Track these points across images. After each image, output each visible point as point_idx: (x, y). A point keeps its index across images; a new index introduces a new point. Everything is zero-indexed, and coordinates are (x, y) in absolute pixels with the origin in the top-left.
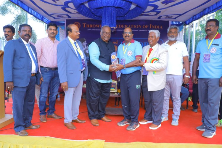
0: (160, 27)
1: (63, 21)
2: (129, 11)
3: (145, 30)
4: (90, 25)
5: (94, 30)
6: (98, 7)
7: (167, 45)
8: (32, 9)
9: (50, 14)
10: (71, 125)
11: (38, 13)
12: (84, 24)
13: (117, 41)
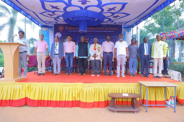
0: (116, 29)
1: (52, 25)
3: (106, 31)
4: (70, 28)
5: (73, 31)
6: (77, 20)
9: (44, 21)
12: (66, 27)
13: (88, 38)
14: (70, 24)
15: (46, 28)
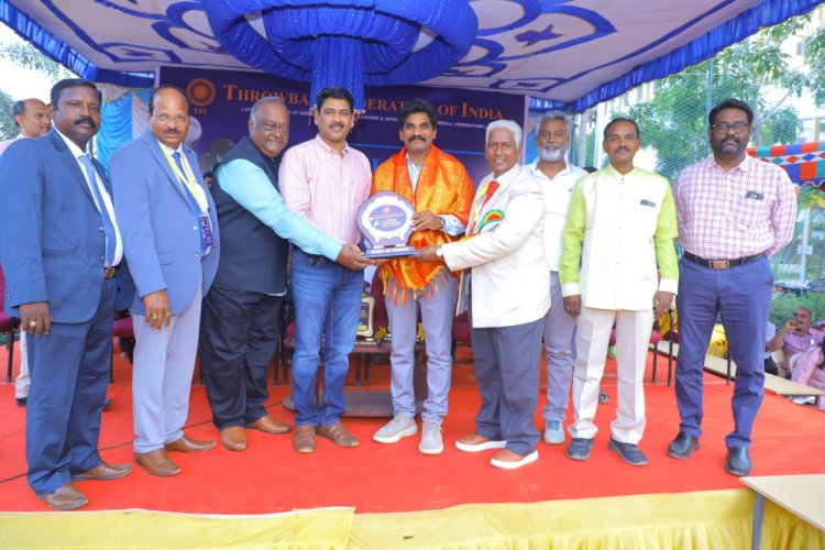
1: (148, 73)
2: (409, 54)
3: (445, 121)
4: (252, 92)
6: (305, 34)
7: (538, 173)
8: (28, 18)
9: (98, 41)
10: (160, 460)
11: (52, 36)
12: (230, 88)
14: (256, 61)
15: (115, 87)
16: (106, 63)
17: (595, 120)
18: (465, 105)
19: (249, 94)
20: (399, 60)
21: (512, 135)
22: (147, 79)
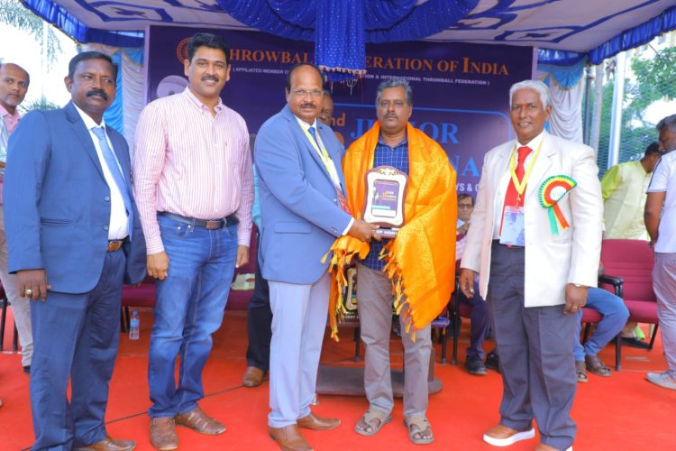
0: (499, 68)
1: (138, 32)
2: (415, 7)
3: (444, 78)
4: (244, 52)
5: (258, 71)
9: (90, 1)
13: (344, 115)
14: (254, 20)
15: (105, 47)
16: (95, 22)
17: (613, 71)
18: (466, 60)
19: (241, 53)
20: (402, 16)
21: (538, 95)
22: (138, 39)
